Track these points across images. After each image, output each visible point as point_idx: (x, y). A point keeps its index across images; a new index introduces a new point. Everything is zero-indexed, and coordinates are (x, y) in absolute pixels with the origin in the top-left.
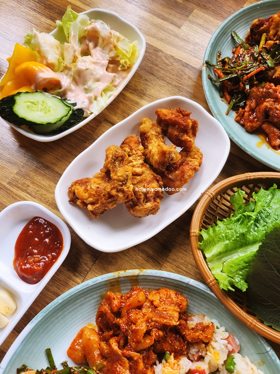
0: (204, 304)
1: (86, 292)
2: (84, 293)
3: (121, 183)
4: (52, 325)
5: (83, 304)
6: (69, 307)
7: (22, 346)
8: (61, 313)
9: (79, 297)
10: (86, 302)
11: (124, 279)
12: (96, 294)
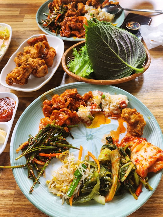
0: (84, 89)
1: (34, 106)
2: (33, 107)
3: (26, 62)
4: (26, 125)
5: (35, 112)
6: (30, 115)
7: (16, 136)
8: (27, 119)
9: (32, 110)
10: (37, 111)
11: (47, 95)
12: (39, 106)
